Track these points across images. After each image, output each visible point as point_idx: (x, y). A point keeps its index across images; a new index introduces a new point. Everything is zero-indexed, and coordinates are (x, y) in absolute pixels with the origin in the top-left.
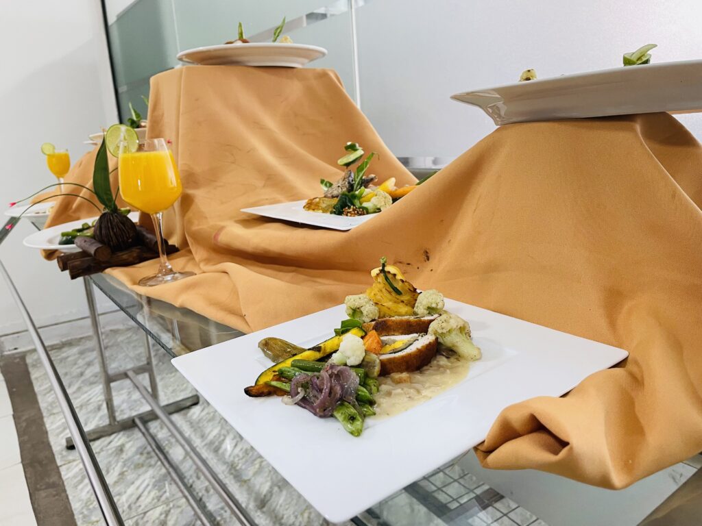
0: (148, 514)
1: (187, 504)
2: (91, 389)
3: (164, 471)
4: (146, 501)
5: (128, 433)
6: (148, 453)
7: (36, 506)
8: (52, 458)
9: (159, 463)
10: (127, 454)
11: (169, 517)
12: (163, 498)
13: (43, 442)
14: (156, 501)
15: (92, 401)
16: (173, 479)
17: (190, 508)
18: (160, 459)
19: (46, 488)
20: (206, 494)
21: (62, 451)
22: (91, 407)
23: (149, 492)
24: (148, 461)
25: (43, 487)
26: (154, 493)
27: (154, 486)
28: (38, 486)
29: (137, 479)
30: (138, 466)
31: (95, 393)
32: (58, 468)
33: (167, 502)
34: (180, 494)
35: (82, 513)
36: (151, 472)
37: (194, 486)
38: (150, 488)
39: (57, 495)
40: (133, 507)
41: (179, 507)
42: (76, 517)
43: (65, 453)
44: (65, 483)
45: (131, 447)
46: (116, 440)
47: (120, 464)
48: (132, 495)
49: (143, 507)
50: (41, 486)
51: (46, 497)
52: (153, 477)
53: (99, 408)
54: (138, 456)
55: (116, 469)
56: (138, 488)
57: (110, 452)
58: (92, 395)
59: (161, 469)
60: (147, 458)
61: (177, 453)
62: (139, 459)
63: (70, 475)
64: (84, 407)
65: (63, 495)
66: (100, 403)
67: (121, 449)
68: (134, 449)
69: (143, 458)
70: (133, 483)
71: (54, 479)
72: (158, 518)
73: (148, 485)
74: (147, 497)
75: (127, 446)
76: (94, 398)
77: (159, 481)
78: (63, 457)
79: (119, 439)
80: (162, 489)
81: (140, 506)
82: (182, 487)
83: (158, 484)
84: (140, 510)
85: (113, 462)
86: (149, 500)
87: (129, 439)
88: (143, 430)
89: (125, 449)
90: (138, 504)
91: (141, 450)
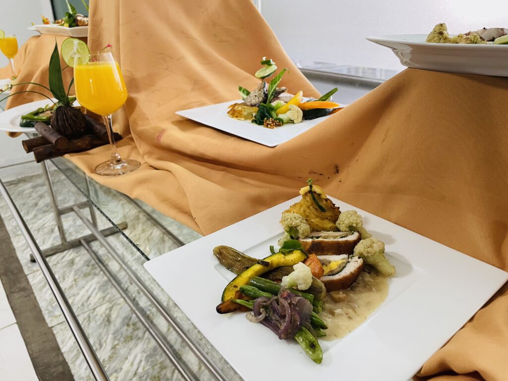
0: (97, 310)
1: (125, 302)
2: (45, 216)
3: (105, 278)
4: (94, 300)
5: (76, 250)
6: (93, 265)
7: (12, 304)
8: (21, 270)
9: (102, 273)
10: (77, 266)
11: (112, 312)
12: (107, 298)
13: (13, 257)
14: (101, 300)
15: (46, 225)
16: (113, 284)
17: (127, 305)
18: (102, 270)
19: (18, 292)
20: (138, 295)
21: (28, 263)
22: (46, 230)
23: (96, 294)
24: (93, 271)
25: (17, 290)
26: (100, 295)
27: (100, 289)
28: (13, 290)
29: (86, 284)
30: (86, 275)
31: (48, 219)
32: (26, 276)
33: (110, 301)
34: (119, 296)
35: (48, 310)
36: (96, 279)
37: (129, 289)
38: (96, 290)
39: (28, 296)
40: (85, 304)
41: (119, 304)
42: (43, 312)
43: (30, 265)
44: (33, 288)
45: (80, 260)
46: (68, 255)
47: (73, 273)
48: (83, 296)
49: (92, 304)
50: (15, 290)
51: (20, 298)
52: (98, 283)
53: (52, 231)
54: (86, 267)
55: (70, 277)
56: (87, 291)
57: (64, 264)
58: (46, 221)
59: (103, 277)
60: (92, 269)
61: (114, 266)
62: (87, 269)
63: (36, 281)
64: (41, 230)
65: (32, 296)
66: (53, 227)
67: (72, 262)
68: (82, 262)
69: (90, 268)
70: (83, 287)
71: (23, 285)
72: (104, 313)
73: (95, 289)
74: (95, 297)
75: (77, 260)
76: (48, 223)
77: (103, 286)
78: (29, 268)
79: (69, 255)
80: (106, 291)
81: (90, 304)
82: (121, 291)
83: (103, 288)
84: (91, 307)
85: (67, 272)
86: (96, 299)
87: (78, 255)
88: (87, 247)
89: (75, 262)
90: (89, 302)
91: (87, 263)
